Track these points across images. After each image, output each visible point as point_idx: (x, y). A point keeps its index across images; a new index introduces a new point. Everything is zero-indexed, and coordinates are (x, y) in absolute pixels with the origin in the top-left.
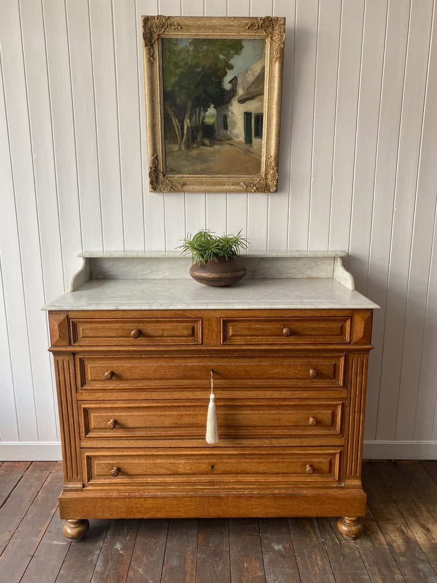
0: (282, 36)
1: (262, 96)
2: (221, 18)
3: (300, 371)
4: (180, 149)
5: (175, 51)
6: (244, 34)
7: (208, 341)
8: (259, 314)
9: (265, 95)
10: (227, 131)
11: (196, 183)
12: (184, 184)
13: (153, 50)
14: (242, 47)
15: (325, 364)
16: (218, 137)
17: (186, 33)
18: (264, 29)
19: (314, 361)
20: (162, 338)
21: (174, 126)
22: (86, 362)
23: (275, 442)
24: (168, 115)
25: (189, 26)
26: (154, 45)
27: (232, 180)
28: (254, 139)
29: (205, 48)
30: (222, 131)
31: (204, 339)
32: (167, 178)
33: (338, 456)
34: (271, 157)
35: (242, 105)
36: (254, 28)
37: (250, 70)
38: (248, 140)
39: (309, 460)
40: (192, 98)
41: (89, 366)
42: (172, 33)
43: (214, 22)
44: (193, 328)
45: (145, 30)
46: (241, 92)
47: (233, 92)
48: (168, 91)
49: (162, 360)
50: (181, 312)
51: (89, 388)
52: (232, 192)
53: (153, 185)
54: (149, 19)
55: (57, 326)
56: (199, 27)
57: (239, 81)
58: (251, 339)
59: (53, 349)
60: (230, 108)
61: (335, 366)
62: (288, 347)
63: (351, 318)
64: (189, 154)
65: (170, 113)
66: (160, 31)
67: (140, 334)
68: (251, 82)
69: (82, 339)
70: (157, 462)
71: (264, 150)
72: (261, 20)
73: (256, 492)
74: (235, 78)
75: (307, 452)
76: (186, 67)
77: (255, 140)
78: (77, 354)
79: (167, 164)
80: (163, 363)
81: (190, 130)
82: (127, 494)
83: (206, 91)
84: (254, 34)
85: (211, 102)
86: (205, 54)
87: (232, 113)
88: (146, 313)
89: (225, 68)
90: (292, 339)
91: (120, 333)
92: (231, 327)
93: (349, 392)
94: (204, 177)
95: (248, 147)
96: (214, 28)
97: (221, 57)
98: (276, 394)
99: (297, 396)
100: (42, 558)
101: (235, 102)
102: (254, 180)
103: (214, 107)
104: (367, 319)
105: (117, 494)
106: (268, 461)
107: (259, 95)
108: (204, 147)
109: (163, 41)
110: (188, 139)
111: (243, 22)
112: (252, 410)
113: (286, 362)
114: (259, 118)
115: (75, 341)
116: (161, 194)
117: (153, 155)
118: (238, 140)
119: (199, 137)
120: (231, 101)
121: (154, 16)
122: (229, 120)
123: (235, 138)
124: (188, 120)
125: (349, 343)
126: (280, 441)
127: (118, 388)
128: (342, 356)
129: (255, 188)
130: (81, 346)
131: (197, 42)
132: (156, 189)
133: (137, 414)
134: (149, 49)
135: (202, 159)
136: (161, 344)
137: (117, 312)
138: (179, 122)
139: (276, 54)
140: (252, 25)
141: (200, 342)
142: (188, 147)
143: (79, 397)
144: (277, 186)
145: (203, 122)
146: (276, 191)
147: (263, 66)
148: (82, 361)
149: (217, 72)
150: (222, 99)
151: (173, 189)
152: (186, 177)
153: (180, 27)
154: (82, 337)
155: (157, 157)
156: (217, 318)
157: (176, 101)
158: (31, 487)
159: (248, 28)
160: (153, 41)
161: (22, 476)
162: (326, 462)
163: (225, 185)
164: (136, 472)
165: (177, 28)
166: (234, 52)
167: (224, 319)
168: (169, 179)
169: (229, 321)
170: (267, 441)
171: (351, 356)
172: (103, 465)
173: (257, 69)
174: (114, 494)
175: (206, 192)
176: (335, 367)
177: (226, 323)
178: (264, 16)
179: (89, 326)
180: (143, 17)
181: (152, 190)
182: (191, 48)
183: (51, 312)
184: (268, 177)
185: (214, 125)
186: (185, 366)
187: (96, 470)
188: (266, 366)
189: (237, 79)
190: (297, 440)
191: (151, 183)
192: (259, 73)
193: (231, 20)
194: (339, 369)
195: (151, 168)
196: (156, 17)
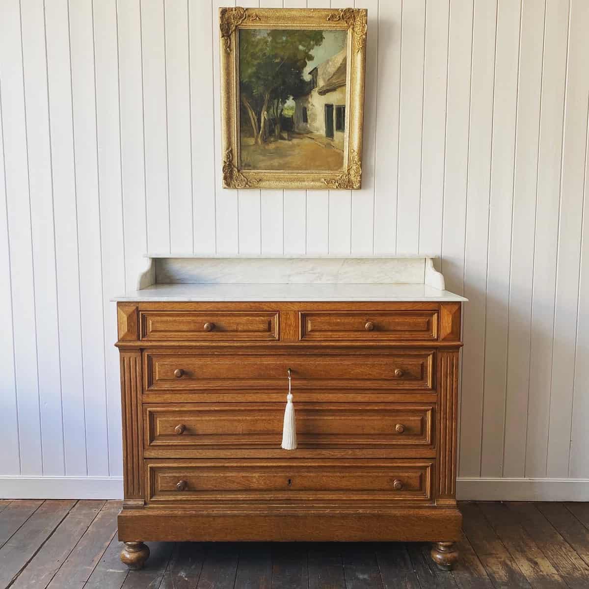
0: (364, 27)
1: (344, 88)
2: (301, 9)
3: (384, 371)
4: (256, 142)
5: (253, 42)
6: (325, 25)
7: (286, 337)
8: (339, 307)
9: (347, 85)
10: (307, 124)
11: (274, 179)
12: (260, 180)
13: (230, 40)
14: (322, 38)
15: (411, 363)
16: (296, 130)
17: (264, 24)
18: (345, 20)
19: (399, 360)
20: (236, 333)
21: (250, 118)
22: (154, 359)
23: (359, 453)
24: (245, 107)
25: (267, 17)
26: (231, 36)
27: (312, 176)
28: (335, 132)
29: (284, 39)
30: (302, 124)
31: (282, 334)
32: (242, 174)
33: (429, 470)
34: (354, 151)
35: (323, 96)
36: (335, 19)
37: (331, 61)
38: (330, 134)
39: (396, 474)
40: (269, 91)
41: (157, 364)
42: (250, 24)
43: (294, 13)
44: (270, 323)
45: (222, 22)
46: (321, 83)
47: (313, 83)
48: (244, 81)
49: (237, 357)
50: (257, 305)
51: (156, 388)
52: (313, 188)
53: (226, 181)
54: (226, 11)
55: (125, 319)
56: (278, 18)
57: (320, 72)
58: (331, 335)
59: (120, 344)
60: (310, 100)
61: (422, 365)
62: (371, 344)
63: (438, 311)
64: (266, 147)
65: (246, 105)
66: (237, 23)
67: (213, 328)
68: (333, 73)
69: (152, 333)
70: (227, 475)
71: (346, 144)
72: (342, 11)
73: (338, 512)
74: (316, 69)
75: (395, 465)
76: (264, 57)
77: (336, 134)
78: (145, 351)
79: (242, 159)
80: (237, 361)
81: (268, 123)
82: (194, 512)
83: (284, 83)
84: (335, 25)
85: (290, 94)
86: (284, 44)
87: (312, 105)
88: (220, 305)
89: (305, 59)
90: (375, 335)
91: (192, 327)
92: (309, 322)
93: (439, 395)
94: (281, 173)
95: (329, 141)
96: (293, 19)
97: (301, 47)
98: (360, 398)
99: (381, 400)
100: (98, 584)
101: (315, 93)
102: (336, 176)
103: (293, 99)
104: (455, 313)
105: (183, 512)
106: (351, 475)
107: (340, 86)
108: (282, 141)
109: (240, 32)
110: (265, 132)
111: (323, 13)
112: (333, 415)
113: (370, 361)
114: (341, 110)
115: (144, 336)
116: (235, 191)
117: (228, 149)
118: (318, 133)
119: (276, 130)
120: (311, 92)
121: (232, 9)
122: (309, 113)
123: (315, 132)
124: (266, 113)
125: (437, 340)
126: (365, 451)
127: (188, 388)
128: (430, 355)
129: (337, 184)
130: (151, 341)
131: (275, 34)
132: (230, 185)
133: (207, 418)
134: (226, 40)
135: (280, 153)
136: (235, 339)
137: (189, 304)
138: (256, 115)
139: (358, 45)
140: (332, 16)
141: (277, 338)
142: (265, 141)
143: (146, 399)
144: (360, 182)
145: (281, 115)
146: (360, 188)
147: (344, 57)
148: (150, 358)
149: (297, 63)
150: (302, 91)
151: (249, 185)
152: (263, 173)
153: (258, 18)
154: (152, 331)
155: (231, 151)
156: (295, 311)
157: (253, 93)
158: (79, 523)
159: (329, 19)
160: (230, 32)
161: (68, 513)
162: (416, 477)
163: (304, 181)
164: (205, 487)
165: (256, 19)
166: (314, 43)
167: (303, 312)
168: (243, 174)
169: (308, 315)
170: (350, 452)
171: (439, 355)
172: (168, 478)
173: (339, 60)
174: (180, 513)
175: (284, 188)
176: (423, 367)
177: (304, 316)
178: (345, 8)
179: (159, 318)
180: (221, 9)
181: (226, 186)
182: (270, 39)
183: (119, 304)
184: (351, 173)
185: (293, 119)
186: (261, 364)
187: (160, 485)
188: (348, 365)
189: (317, 70)
190: (383, 451)
191: (225, 178)
192: (341, 64)
193: (311, 12)
194: (427, 369)
195: (225, 162)
196: (234, 9)
